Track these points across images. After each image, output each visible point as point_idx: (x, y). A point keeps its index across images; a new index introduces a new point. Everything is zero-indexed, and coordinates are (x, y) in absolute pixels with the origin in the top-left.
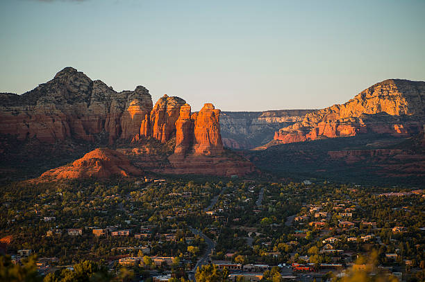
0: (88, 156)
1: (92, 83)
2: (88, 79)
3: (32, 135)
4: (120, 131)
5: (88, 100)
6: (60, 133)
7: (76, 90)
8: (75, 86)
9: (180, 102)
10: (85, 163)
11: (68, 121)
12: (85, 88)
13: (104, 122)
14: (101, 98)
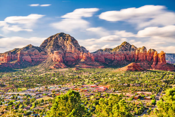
0: (129, 65)
1: (131, 46)
2: (130, 45)
3: (115, 59)
4: (138, 58)
5: (130, 50)
6: (123, 59)
7: (127, 48)
8: (127, 47)
9: (154, 50)
10: (128, 67)
11: (125, 56)
12: (129, 47)
13: (134, 56)
14: (133, 49)
